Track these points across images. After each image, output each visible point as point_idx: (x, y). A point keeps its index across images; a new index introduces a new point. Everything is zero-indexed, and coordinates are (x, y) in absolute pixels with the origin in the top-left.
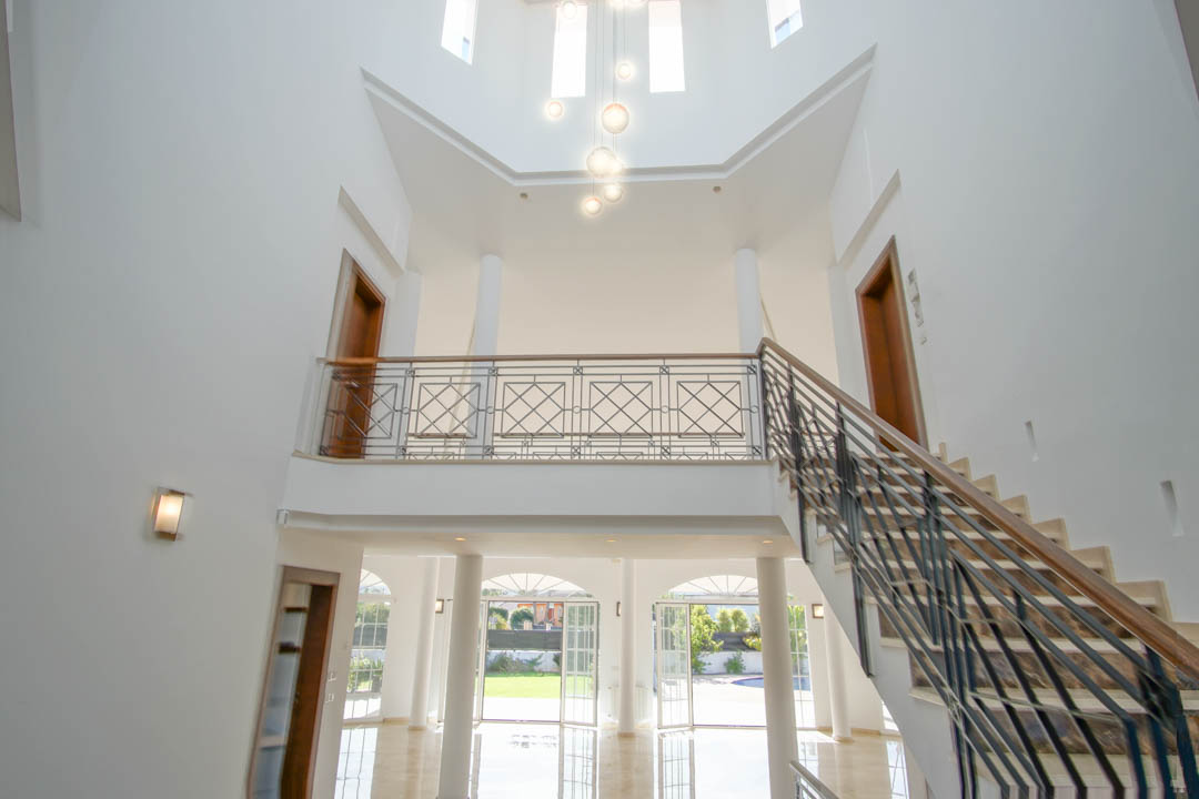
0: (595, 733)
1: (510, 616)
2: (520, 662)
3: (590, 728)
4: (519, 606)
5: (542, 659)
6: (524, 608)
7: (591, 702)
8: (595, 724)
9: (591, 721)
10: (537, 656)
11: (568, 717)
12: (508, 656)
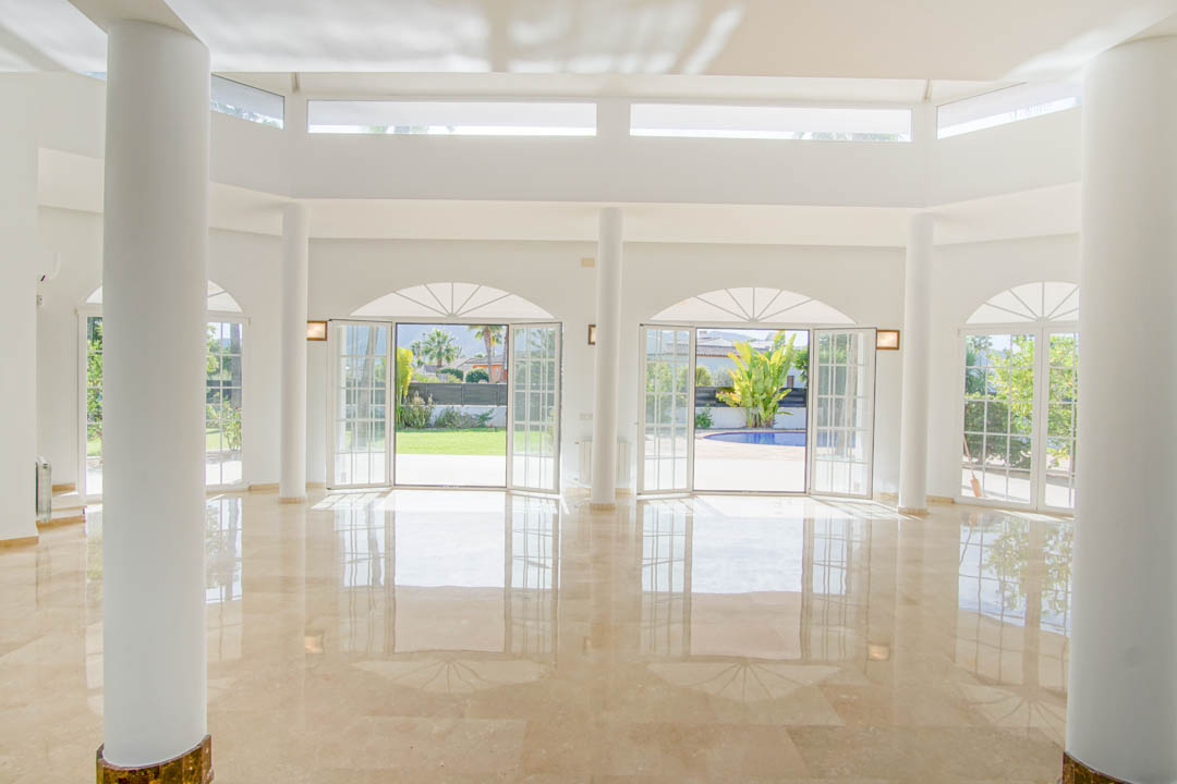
0: (557, 501)
1: (465, 376)
2: (467, 416)
3: (549, 496)
4: (474, 367)
5: (494, 413)
6: (478, 368)
7: (551, 462)
8: (557, 491)
9: (551, 486)
10: (488, 411)
11: (517, 482)
12: (456, 410)
